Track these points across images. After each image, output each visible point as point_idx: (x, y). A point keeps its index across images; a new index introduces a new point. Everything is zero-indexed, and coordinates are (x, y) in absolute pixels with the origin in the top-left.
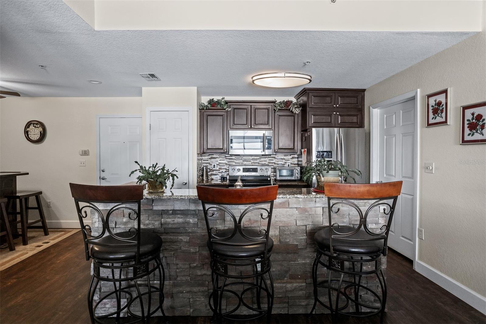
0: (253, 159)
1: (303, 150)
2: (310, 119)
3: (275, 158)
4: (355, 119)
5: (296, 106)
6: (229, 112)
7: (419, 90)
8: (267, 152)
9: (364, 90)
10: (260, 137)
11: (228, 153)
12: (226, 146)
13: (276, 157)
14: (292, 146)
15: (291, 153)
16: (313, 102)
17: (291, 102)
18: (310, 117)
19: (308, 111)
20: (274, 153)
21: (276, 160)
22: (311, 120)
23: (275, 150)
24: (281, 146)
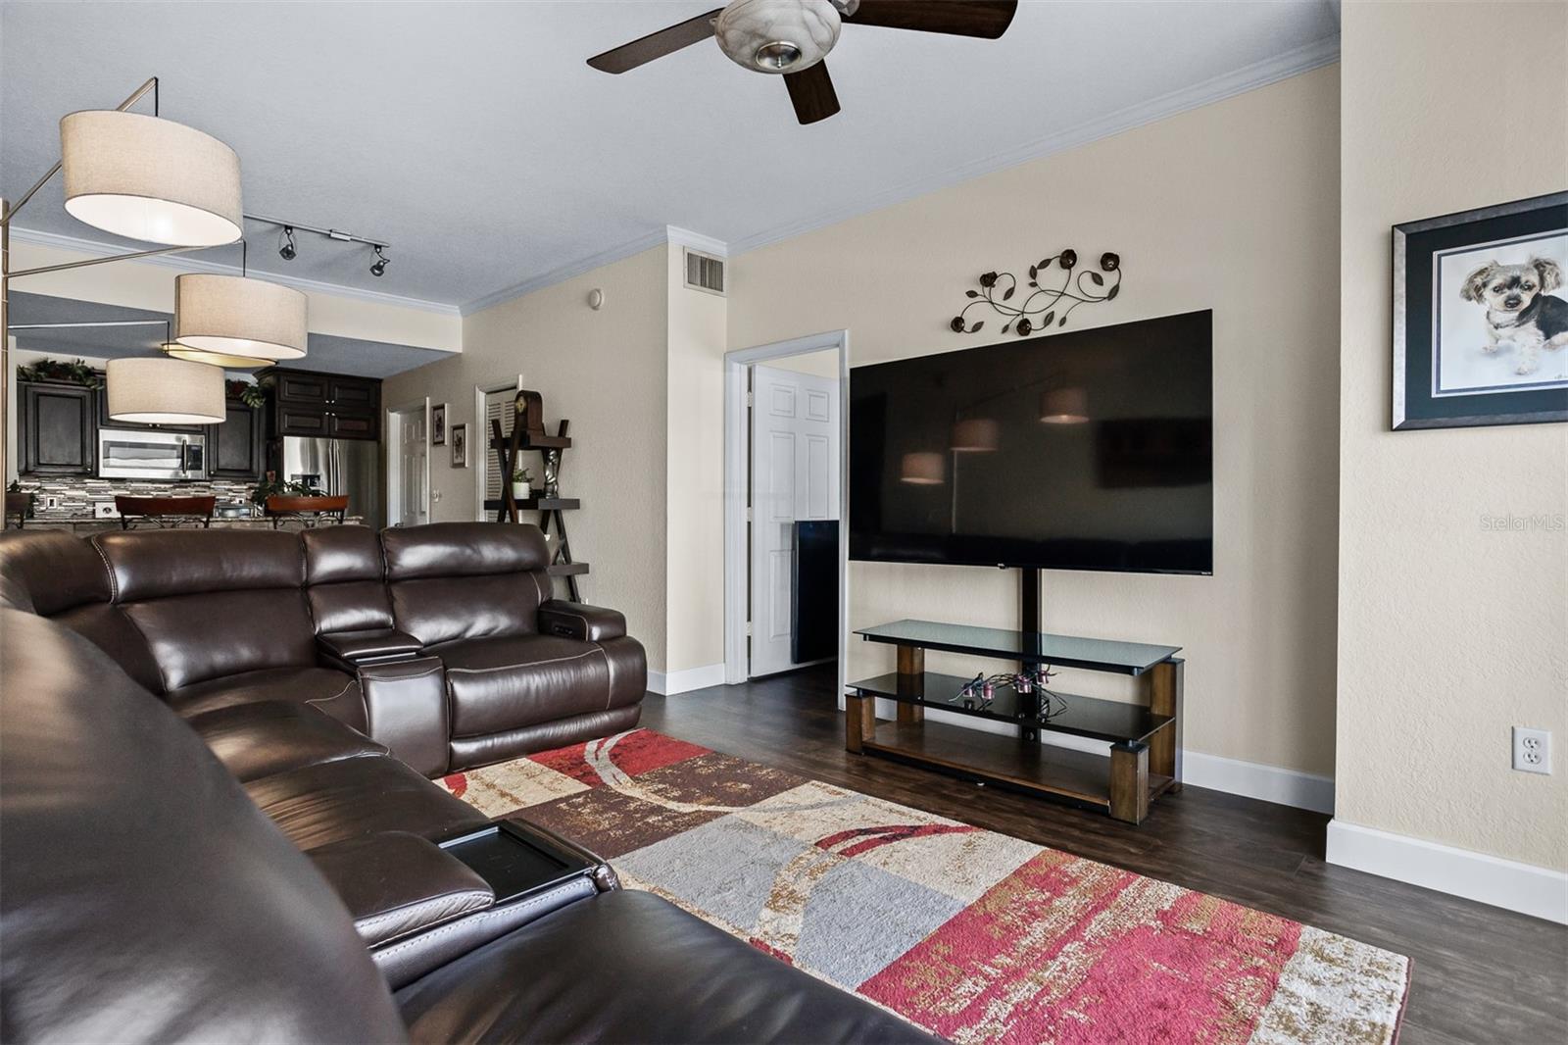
0: (156, 489)
1: (269, 473)
2: (282, 420)
3: (209, 487)
4: (363, 426)
5: (254, 394)
6: (99, 393)
7: (428, 399)
8: (189, 474)
9: (380, 381)
10: (173, 447)
11: (94, 474)
12: (89, 460)
13: (212, 486)
14: (246, 465)
15: (246, 479)
16: (286, 391)
17: (245, 384)
18: (282, 417)
19: (277, 406)
20: (208, 478)
21: (212, 491)
22: (285, 422)
23: (209, 473)
24: (222, 463)
